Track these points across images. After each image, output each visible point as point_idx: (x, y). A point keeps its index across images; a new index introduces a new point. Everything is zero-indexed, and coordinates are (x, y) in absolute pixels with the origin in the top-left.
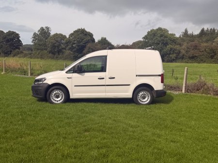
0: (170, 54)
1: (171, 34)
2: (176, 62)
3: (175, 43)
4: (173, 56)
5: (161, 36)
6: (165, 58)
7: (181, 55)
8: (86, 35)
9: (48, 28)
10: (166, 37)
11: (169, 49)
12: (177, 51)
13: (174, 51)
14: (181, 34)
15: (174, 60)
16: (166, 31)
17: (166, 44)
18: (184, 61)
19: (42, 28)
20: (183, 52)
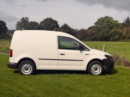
0: (115, 35)
1: (115, 21)
2: (119, 41)
3: (118, 27)
4: (117, 37)
5: (108, 22)
6: (111, 38)
7: (122, 36)
8: (52, 22)
9: (27, 18)
10: (111, 23)
11: (114, 32)
12: (119, 33)
13: (117, 33)
14: (125, 21)
15: (117, 40)
16: (111, 18)
17: (111, 28)
18: (125, 40)
19: (23, 18)
20: (124, 34)
